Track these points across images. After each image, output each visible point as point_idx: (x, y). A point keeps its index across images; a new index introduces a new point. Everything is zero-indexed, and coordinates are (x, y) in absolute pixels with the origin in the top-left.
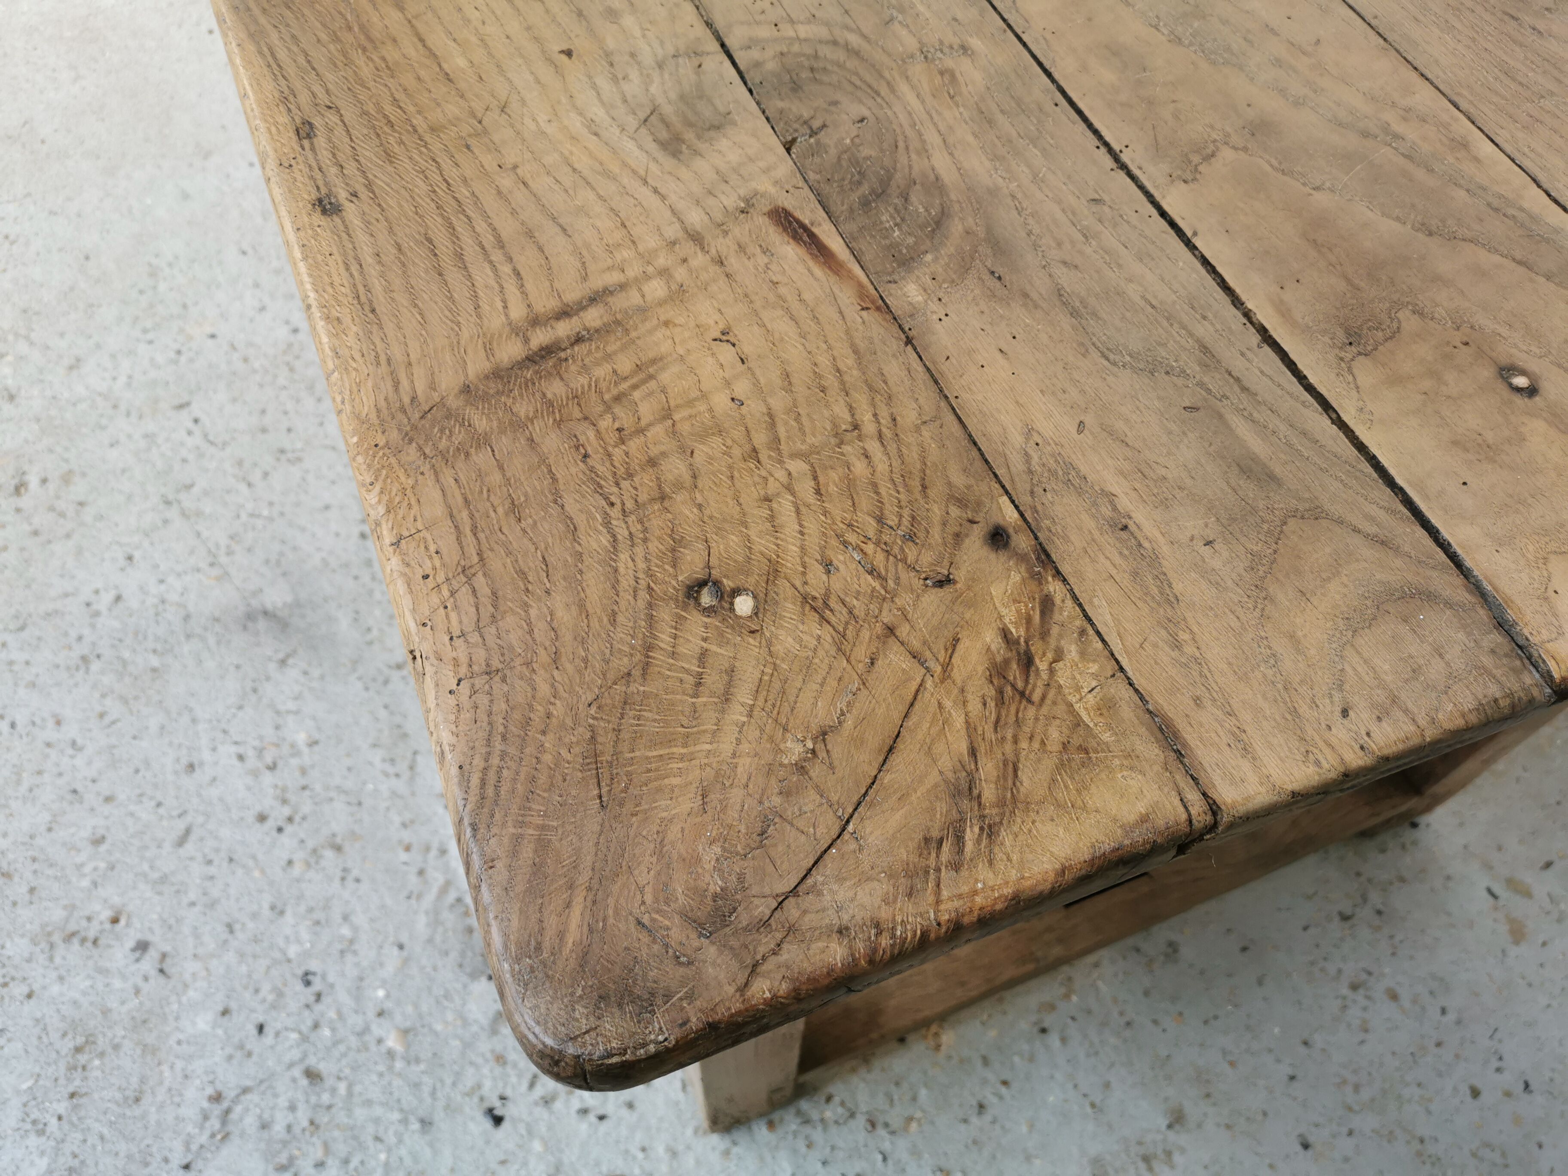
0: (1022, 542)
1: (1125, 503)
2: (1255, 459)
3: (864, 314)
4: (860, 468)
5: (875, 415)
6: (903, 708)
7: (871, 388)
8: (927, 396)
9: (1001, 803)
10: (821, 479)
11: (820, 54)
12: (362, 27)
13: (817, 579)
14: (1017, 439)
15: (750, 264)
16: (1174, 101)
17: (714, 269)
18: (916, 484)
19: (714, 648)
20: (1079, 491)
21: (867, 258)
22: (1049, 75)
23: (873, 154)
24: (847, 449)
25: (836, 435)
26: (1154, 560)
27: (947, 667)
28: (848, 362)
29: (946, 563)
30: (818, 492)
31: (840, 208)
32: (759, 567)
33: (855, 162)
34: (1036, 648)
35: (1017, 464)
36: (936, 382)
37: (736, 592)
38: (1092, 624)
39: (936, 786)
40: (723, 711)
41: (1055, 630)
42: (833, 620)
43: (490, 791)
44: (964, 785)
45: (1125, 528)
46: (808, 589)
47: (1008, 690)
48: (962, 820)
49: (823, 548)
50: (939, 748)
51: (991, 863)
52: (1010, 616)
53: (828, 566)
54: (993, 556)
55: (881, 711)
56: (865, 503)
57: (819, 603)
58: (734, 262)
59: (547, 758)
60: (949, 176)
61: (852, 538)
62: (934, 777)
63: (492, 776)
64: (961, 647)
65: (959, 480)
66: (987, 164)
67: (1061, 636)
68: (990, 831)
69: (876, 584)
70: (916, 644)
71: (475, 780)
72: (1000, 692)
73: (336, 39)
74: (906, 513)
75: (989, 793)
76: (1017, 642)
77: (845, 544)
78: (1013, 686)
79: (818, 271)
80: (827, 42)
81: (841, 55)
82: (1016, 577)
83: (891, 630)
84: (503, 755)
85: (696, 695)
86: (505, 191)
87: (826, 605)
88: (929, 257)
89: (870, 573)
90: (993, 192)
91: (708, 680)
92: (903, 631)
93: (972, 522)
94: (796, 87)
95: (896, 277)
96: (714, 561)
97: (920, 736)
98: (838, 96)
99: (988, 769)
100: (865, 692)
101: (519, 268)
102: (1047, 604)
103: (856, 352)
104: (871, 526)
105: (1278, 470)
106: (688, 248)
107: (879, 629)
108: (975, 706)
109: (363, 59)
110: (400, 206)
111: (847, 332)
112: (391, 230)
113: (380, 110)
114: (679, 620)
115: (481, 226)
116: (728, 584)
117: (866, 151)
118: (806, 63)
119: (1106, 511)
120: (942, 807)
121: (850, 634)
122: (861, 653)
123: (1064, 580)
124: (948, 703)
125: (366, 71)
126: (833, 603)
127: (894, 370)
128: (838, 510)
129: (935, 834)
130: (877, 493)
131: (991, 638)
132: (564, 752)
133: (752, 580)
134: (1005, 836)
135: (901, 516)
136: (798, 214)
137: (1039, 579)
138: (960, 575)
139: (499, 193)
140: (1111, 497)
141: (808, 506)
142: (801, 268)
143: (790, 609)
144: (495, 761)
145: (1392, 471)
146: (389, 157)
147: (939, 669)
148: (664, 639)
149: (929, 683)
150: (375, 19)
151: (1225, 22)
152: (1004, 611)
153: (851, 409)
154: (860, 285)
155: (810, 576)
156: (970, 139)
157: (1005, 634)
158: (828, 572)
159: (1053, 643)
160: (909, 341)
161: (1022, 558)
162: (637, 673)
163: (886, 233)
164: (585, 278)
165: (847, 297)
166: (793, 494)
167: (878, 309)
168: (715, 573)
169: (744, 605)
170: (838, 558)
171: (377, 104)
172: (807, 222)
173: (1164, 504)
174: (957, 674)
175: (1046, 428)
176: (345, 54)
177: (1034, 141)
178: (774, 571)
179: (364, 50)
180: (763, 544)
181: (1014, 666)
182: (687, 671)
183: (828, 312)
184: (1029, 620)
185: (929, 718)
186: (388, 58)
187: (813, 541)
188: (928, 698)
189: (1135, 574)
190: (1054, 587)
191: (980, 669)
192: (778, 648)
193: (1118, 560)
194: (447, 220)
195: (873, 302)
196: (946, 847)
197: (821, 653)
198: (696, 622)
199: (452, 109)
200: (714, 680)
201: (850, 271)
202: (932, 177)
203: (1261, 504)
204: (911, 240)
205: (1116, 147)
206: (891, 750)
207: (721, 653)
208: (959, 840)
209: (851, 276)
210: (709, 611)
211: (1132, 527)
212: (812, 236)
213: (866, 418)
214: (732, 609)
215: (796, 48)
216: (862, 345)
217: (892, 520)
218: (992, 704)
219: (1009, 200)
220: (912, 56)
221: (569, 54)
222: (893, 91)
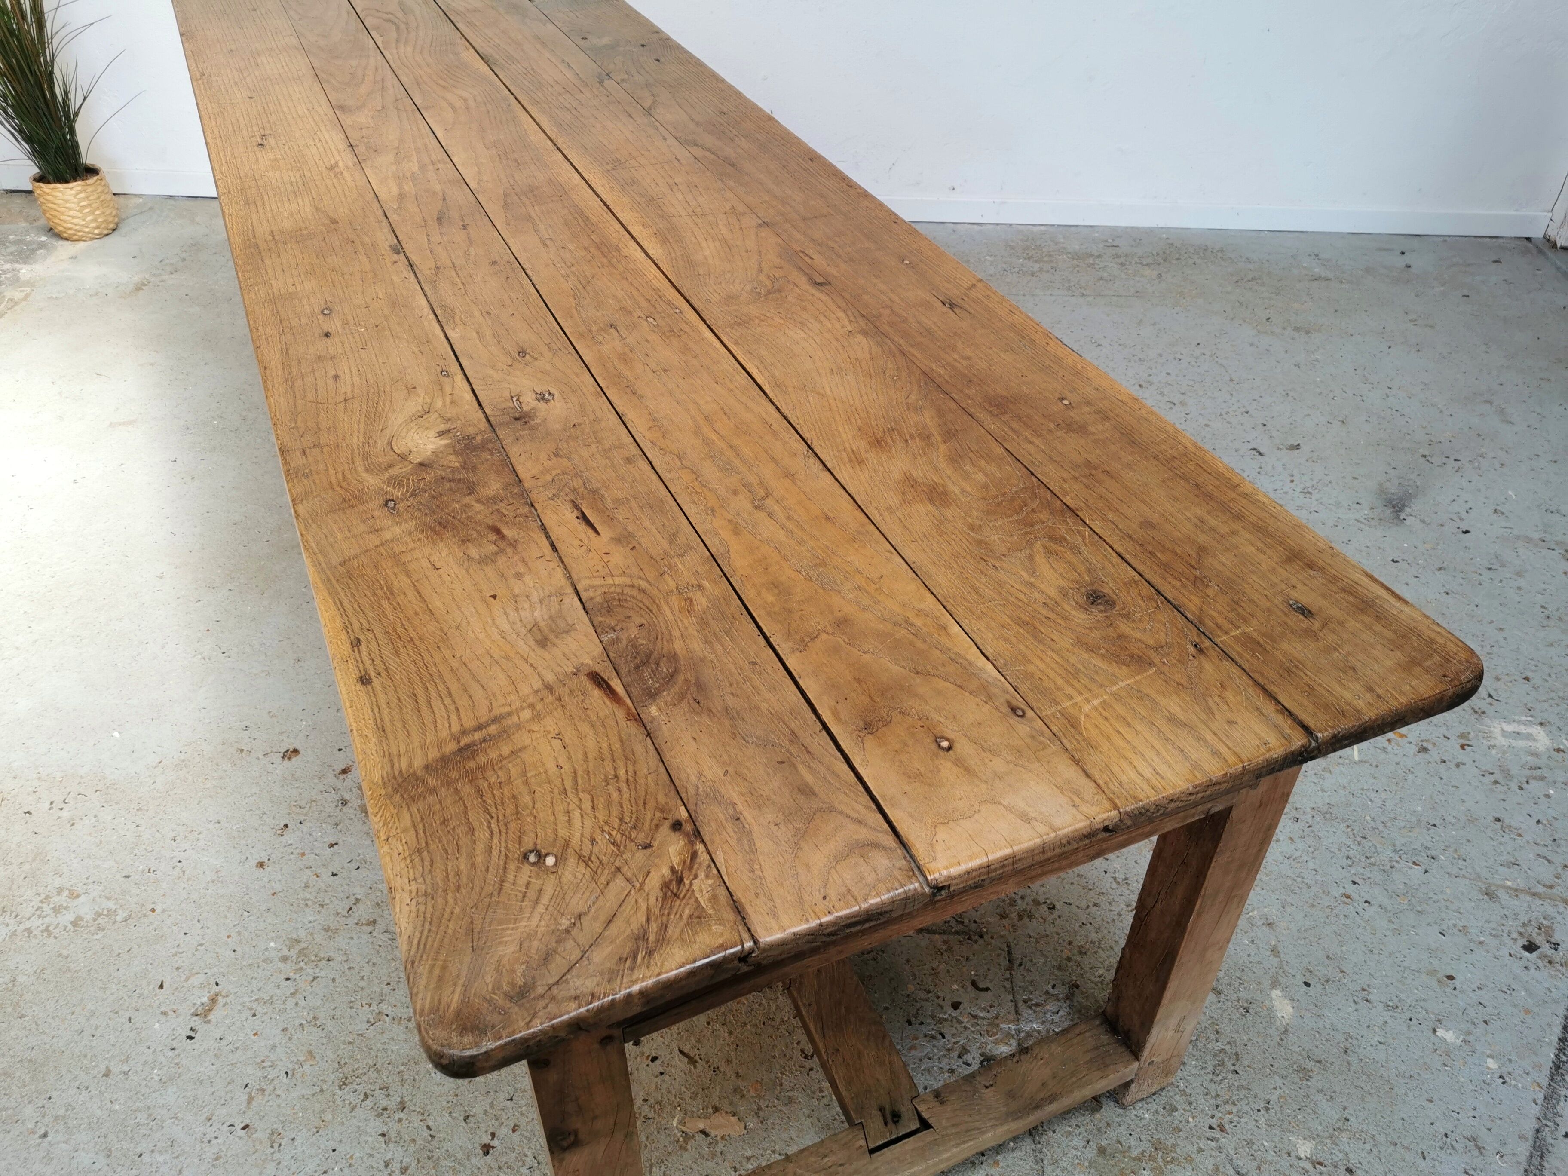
0: (688, 827)
1: (740, 807)
2: (807, 785)
3: (628, 722)
4: (615, 796)
5: (626, 771)
6: (619, 903)
7: (627, 758)
8: (653, 759)
9: (657, 941)
10: (596, 802)
11: (625, 592)
12: (388, 587)
13: (587, 848)
14: (694, 779)
15: (574, 700)
16: (802, 610)
17: (556, 703)
18: (641, 803)
19: (533, 880)
20: (719, 803)
21: (634, 695)
22: (740, 599)
23: (645, 642)
24: (610, 787)
25: (606, 781)
26: (749, 833)
27: (642, 885)
28: (617, 746)
29: (650, 838)
30: (593, 808)
31: (624, 671)
32: (560, 843)
33: (635, 647)
34: (686, 874)
35: (692, 792)
36: (659, 753)
37: (547, 855)
38: (715, 864)
39: (628, 936)
40: (534, 908)
41: (696, 866)
42: (592, 865)
43: (422, 947)
44: (642, 936)
45: (738, 819)
46: (582, 852)
47: (669, 893)
48: (638, 949)
49: (592, 834)
50: (633, 919)
51: (648, 967)
52: (676, 860)
53: (593, 841)
54: (672, 834)
55: (608, 905)
56: (615, 812)
57: (587, 858)
58: (567, 699)
59: (450, 931)
61: (606, 828)
62: (628, 931)
63: (423, 939)
64: (650, 875)
65: (662, 799)
66: (702, 645)
67: (698, 869)
68: (650, 953)
69: (615, 849)
70: (629, 875)
71: (415, 942)
72: (665, 894)
73: (374, 594)
74: (634, 816)
75: (652, 938)
76: (677, 872)
77: (603, 831)
78: (672, 892)
79: (608, 702)
80: (629, 586)
81: (635, 592)
82: (682, 843)
83: (618, 869)
84: (429, 931)
85: (523, 901)
86: (455, 669)
87: (590, 859)
88: (665, 693)
89: (613, 844)
90: (703, 660)
91: (528, 894)
92: (625, 869)
93: (665, 819)
94: (610, 610)
95: (646, 705)
96: (539, 842)
97: (624, 915)
98: (631, 613)
99: (654, 927)
100: (602, 897)
102: (694, 855)
103: (621, 741)
104: (616, 823)
105: (816, 790)
106: (545, 693)
107: (613, 869)
108: (652, 900)
109: (388, 604)
111: (619, 732)
113: (394, 630)
114: (518, 869)
116: (544, 851)
117: (641, 641)
118: (617, 598)
119: (731, 811)
120: (629, 944)
121: (599, 872)
122: (603, 880)
123: (705, 845)
124: (640, 900)
126: (593, 858)
127: (639, 749)
128: (601, 815)
129: (625, 956)
130: (622, 807)
131: (666, 871)
132: (458, 928)
133: (555, 850)
134: (656, 956)
135: (631, 818)
136: (602, 674)
137: (692, 844)
138: (656, 844)
139: (452, 670)
140: (734, 805)
141: (587, 814)
142: (601, 700)
143: (572, 861)
144: (425, 933)
145: (872, 788)
147: (638, 885)
148: (510, 877)
149: (633, 892)
152: (673, 859)
153: (615, 769)
154: (629, 709)
155: (584, 847)
156: (695, 632)
157: (672, 869)
158: (593, 844)
159: (694, 872)
160: (649, 735)
161: (687, 835)
162: (496, 893)
163: (645, 682)
164: (490, 710)
165: (620, 714)
166: (581, 809)
167: (636, 720)
168: (539, 847)
169: (550, 861)
170: (598, 838)
171: (393, 627)
172: (606, 678)
173: (760, 807)
174: (646, 888)
175: (708, 774)
176: (378, 602)
178: (567, 844)
179: (388, 599)
180: (563, 833)
181: (674, 883)
182: (520, 891)
183: (611, 723)
184: (685, 862)
185: (630, 907)
186: (401, 603)
187: (587, 833)
188: (631, 900)
189: (739, 840)
190: (700, 847)
191: (657, 885)
192: (564, 880)
193: (732, 834)
194: (424, 684)
195: (635, 717)
196: (628, 961)
197: (584, 881)
198: (526, 869)
199: (432, 628)
200: (532, 894)
201: (625, 701)
203: (806, 806)
204: (657, 685)
205: (768, 635)
206: (610, 922)
207: (536, 883)
208: (635, 957)
209: (625, 704)
210: (534, 864)
211: (742, 818)
212: (608, 685)
213: (622, 772)
214: (544, 863)
215: (612, 590)
216: (625, 738)
217: (627, 819)
218: (660, 900)
220: (672, 591)
221: (494, 597)
222: (659, 610)
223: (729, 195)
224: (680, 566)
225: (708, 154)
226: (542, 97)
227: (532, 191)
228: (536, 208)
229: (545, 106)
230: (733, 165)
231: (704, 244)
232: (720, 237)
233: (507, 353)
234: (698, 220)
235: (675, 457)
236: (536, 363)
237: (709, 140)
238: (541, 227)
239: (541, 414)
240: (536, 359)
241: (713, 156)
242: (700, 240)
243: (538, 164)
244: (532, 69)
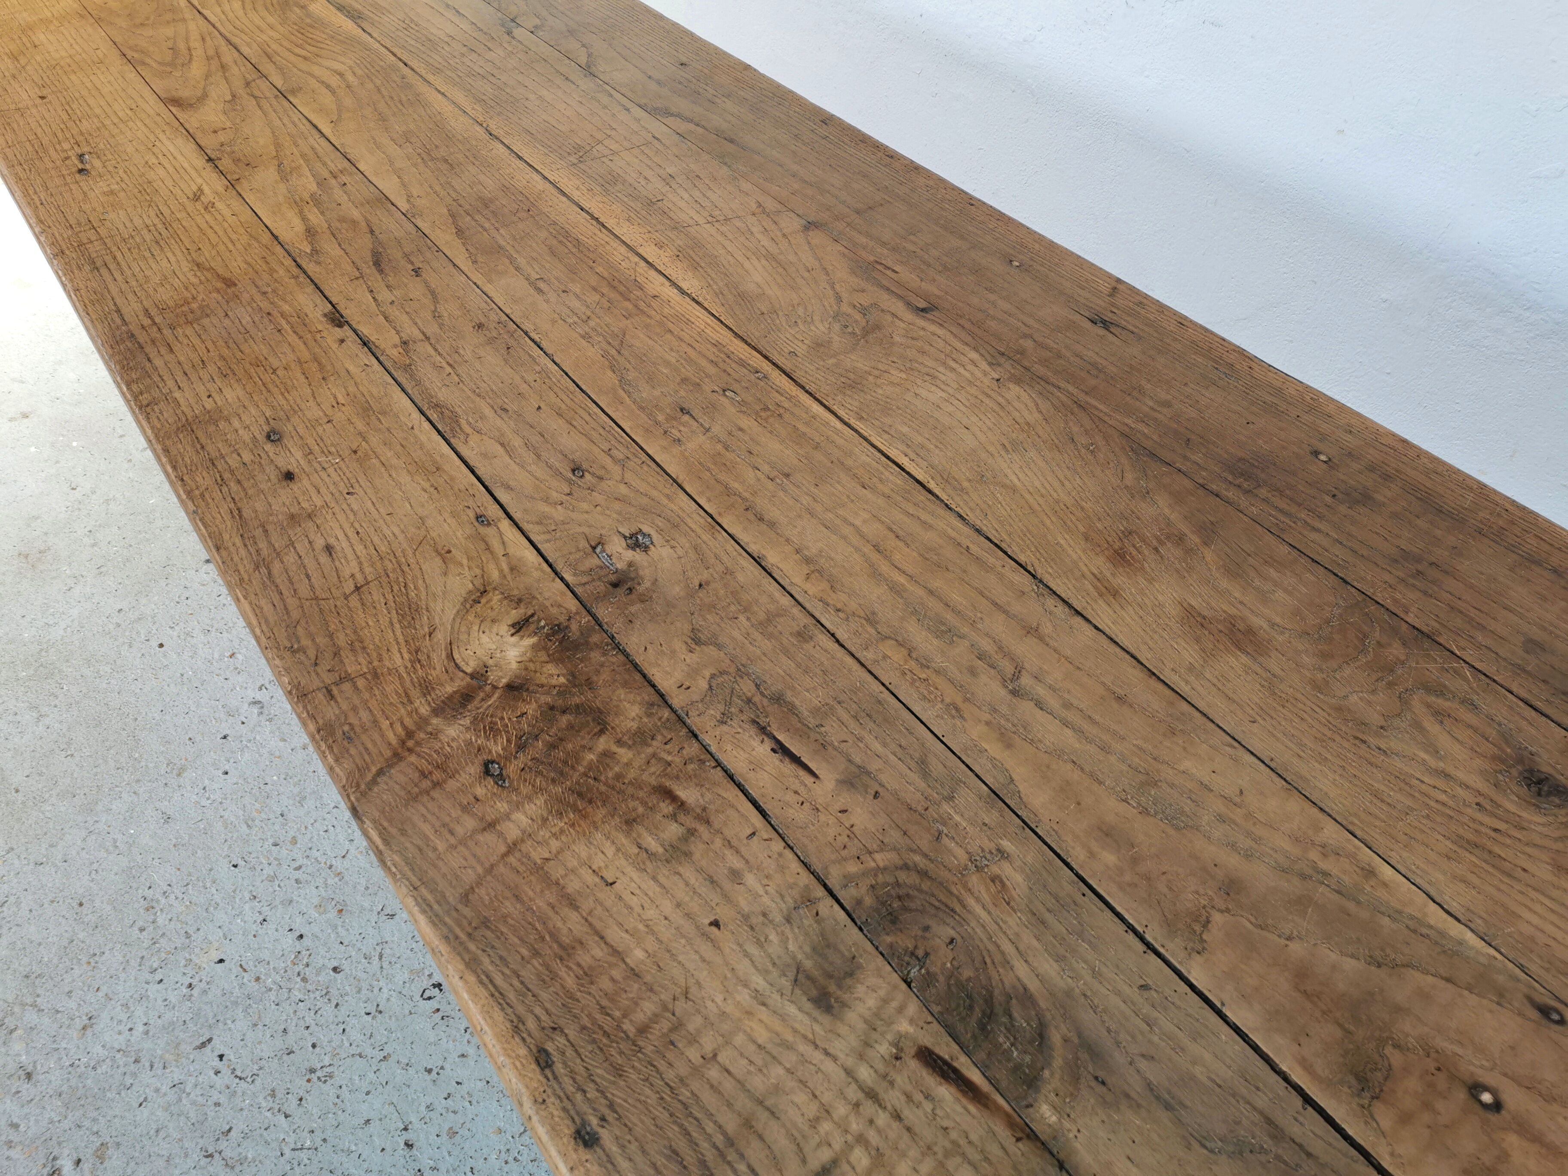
3: (1020, 1145)
11: (900, 880)
12: (551, 935)
15: (920, 1112)
16: (1164, 873)
17: (895, 1125)
21: (1004, 1084)
22: (1067, 865)
58: (907, 1113)
60: (1033, 985)
66: (1055, 965)
73: (536, 953)
79: (972, 1109)
80: (901, 868)
81: (915, 879)
86: (715, 1083)
88: (1046, 1073)
90: (1069, 993)
94: (894, 919)
95: (1030, 1100)
98: (927, 921)
101: (752, 1163)
106: (869, 1108)
109: (564, 969)
110: (642, 1122)
112: (644, 1152)
113: (594, 1021)
115: (710, 1127)
117: (965, 973)
125: (570, 982)
136: (937, 1050)
139: (712, 1086)
142: (959, 1109)
146: (618, 1071)
150: (559, 924)
151: (1172, 786)
154: (1009, 1117)
156: (1035, 943)
163: (1008, 1055)
164: (804, 1161)
165: (1002, 1131)
167: (1028, 1136)
171: (589, 1016)
172: (947, 1057)
176: (548, 967)
177: (1081, 935)
179: (561, 959)
183: (995, 1150)
186: (583, 964)
194: (681, 1126)
195: (1023, 1131)
199: (649, 1007)
201: (995, 1102)
202: (1021, 990)
204: (1028, 1059)
205: (1140, 929)
209: (998, 1108)
212: (955, 1071)
215: (880, 879)
219: (1082, 999)
220: (966, 868)
221: (716, 924)
222: (964, 907)
223: (746, 186)
224: (957, 818)
225: (692, 127)
226: (440, 60)
227: (486, 206)
228: (502, 231)
229: (449, 73)
230: (732, 141)
231: (747, 264)
232: (764, 252)
233: (558, 473)
234: (723, 229)
235: (864, 622)
236: (603, 484)
237: (682, 105)
238: (521, 261)
239: (646, 573)
240: (601, 478)
241: (700, 130)
242: (739, 258)
243: (477, 163)
244: (412, 21)
